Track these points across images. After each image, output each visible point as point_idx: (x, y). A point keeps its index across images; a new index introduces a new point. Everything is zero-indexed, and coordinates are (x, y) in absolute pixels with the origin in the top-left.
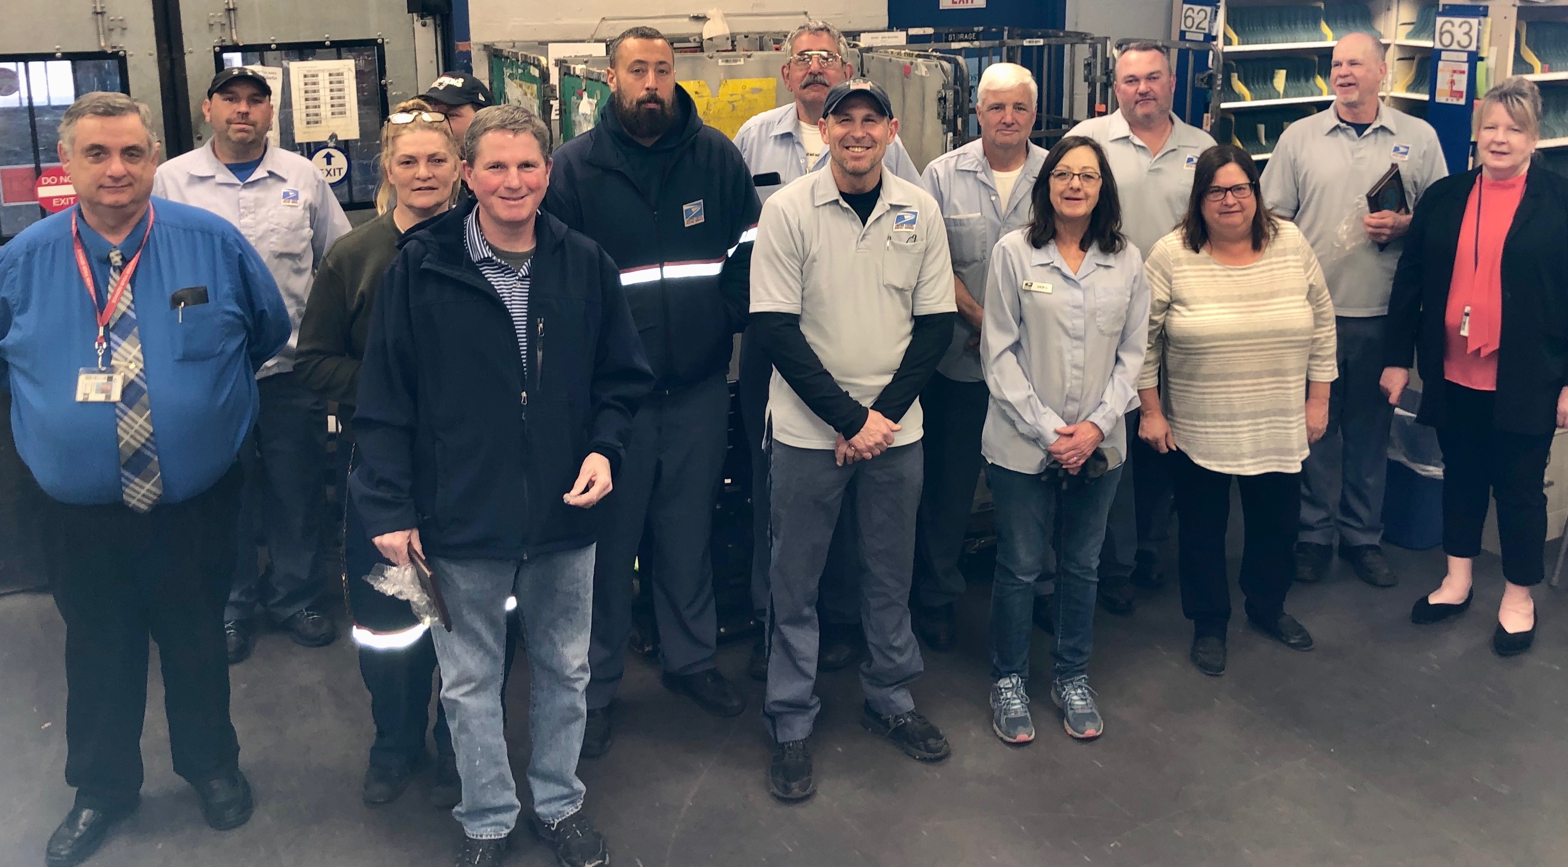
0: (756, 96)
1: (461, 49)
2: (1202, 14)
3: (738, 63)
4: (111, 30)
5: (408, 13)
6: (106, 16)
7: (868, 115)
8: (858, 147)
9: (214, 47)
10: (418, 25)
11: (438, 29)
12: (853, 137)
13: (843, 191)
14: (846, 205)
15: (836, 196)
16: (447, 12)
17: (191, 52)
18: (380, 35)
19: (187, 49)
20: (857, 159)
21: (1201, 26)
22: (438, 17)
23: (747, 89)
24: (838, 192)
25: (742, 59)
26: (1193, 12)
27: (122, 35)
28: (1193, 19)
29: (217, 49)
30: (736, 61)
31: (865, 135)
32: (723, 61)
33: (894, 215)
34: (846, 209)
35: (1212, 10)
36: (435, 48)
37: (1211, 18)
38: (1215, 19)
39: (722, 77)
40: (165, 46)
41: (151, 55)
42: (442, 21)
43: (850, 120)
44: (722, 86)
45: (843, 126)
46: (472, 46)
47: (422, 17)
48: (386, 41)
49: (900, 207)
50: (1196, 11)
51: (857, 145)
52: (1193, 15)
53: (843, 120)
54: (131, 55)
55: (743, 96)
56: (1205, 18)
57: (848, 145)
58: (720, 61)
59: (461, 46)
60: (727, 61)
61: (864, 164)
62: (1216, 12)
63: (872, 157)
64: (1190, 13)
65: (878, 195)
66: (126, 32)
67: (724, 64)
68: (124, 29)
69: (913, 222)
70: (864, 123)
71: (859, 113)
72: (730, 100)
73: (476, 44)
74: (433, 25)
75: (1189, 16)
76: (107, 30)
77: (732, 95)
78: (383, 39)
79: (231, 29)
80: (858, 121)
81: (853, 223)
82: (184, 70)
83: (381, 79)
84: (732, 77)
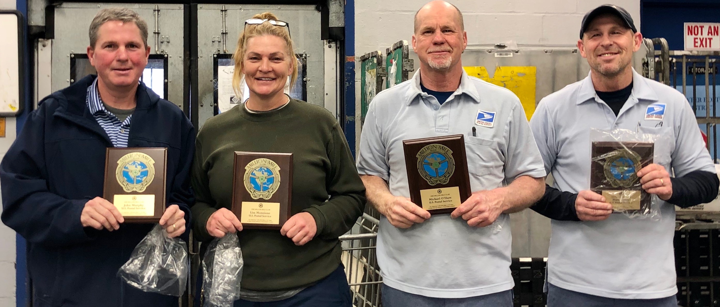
0: (521, 78)
1: (349, 60)
3: (509, 56)
4: (162, 42)
5: (322, 40)
6: (160, 35)
7: (614, 28)
8: (607, 54)
9: (214, 55)
10: (326, 47)
11: (338, 50)
12: (602, 46)
13: (598, 90)
14: (601, 101)
15: (592, 94)
16: (343, 39)
17: (201, 57)
18: (305, 52)
19: (199, 54)
20: (609, 61)
22: (338, 43)
23: (515, 73)
24: (595, 92)
25: (512, 54)
27: (167, 46)
29: (215, 56)
30: (507, 54)
31: (612, 43)
32: (498, 55)
33: (644, 109)
34: (602, 104)
36: (335, 61)
39: (497, 65)
40: (188, 53)
41: (180, 57)
42: (341, 45)
43: (600, 35)
44: (497, 71)
45: (595, 40)
46: (355, 59)
47: (329, 42)
48: (308, 55)
49: (651, 102)
51: (607, 52)
53: (594, 36)
54: (171, 57)
55: (512, 79)
57: (600, 54)
58: (496, 54)
59: (348, 59)
60: (501, 54)
61: (614, 66)
63: (620, 60)
65: (630, 93)
66: (169, 44)
67: (499, 56)
68: (168, 42)
69: (662, 113)
70: (611, 35)
71: (606, 28)
72: (502, 80)
73: (358, 58)
74: (335, 48)
76: (160, 43)
77: (503, 77)
78: (306, 54)
79: (223, 44)
80: (606, 34)
81: (607, 115)
82: (197, 67)
83: (303, 77)
84: (504, 65)
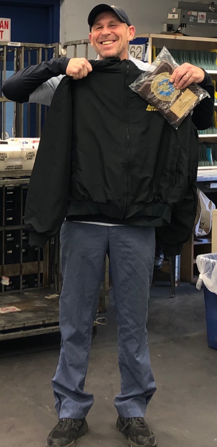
2: (139, 49)
21: (138, 56)
26: (134, 49)
28: (135, 53)
35: (144, 46)
37: (143, 51)
38: (146, 52)
50: (136, 48)
52: (134, 50)
56: (140, 52)
62: (146, 48)
64: (133, 49)
70: (109, 27)
75: (133, 51)
80: (105, 27)
